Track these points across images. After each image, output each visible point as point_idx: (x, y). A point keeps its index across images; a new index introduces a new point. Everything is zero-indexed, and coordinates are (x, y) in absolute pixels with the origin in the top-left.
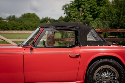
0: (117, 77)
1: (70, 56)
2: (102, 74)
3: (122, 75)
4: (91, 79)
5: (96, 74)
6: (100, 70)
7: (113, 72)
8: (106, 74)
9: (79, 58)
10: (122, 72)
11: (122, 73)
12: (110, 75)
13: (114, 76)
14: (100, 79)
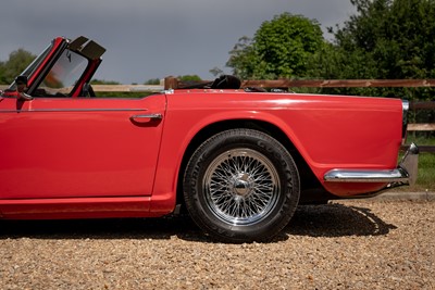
0: (274, 183)
1: (132, 120)
2: (229, 175)
3: (289, 176)
4: (196, 188)
5: (211, 176)
6: (222, 164)
7: (262, 169)
8: (241, 175)
9: (160, 125)
10: (288, 168)
11: (288, 172)
12: (255, 177)
13: (264, 182)
14: (224, 189)
